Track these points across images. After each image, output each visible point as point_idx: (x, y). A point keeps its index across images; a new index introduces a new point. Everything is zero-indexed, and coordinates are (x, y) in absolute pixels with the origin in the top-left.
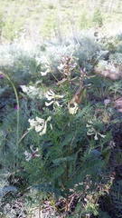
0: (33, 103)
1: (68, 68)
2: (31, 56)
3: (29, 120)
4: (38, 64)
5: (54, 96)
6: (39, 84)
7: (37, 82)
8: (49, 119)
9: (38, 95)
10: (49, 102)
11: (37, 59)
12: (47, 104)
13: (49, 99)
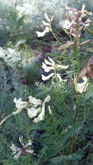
0: (15, 75)
1: (77, 27)
2: (9, 4)
3: (15, 100)
4: (20, 16)
5: (54, 66)
6: (22, 46)
7: (19, 43)
8: (48, 99)
9: (19, 62)
10: (46, 74)
11: (18, 8)
12: (44, 78)
13: (47, 70)
